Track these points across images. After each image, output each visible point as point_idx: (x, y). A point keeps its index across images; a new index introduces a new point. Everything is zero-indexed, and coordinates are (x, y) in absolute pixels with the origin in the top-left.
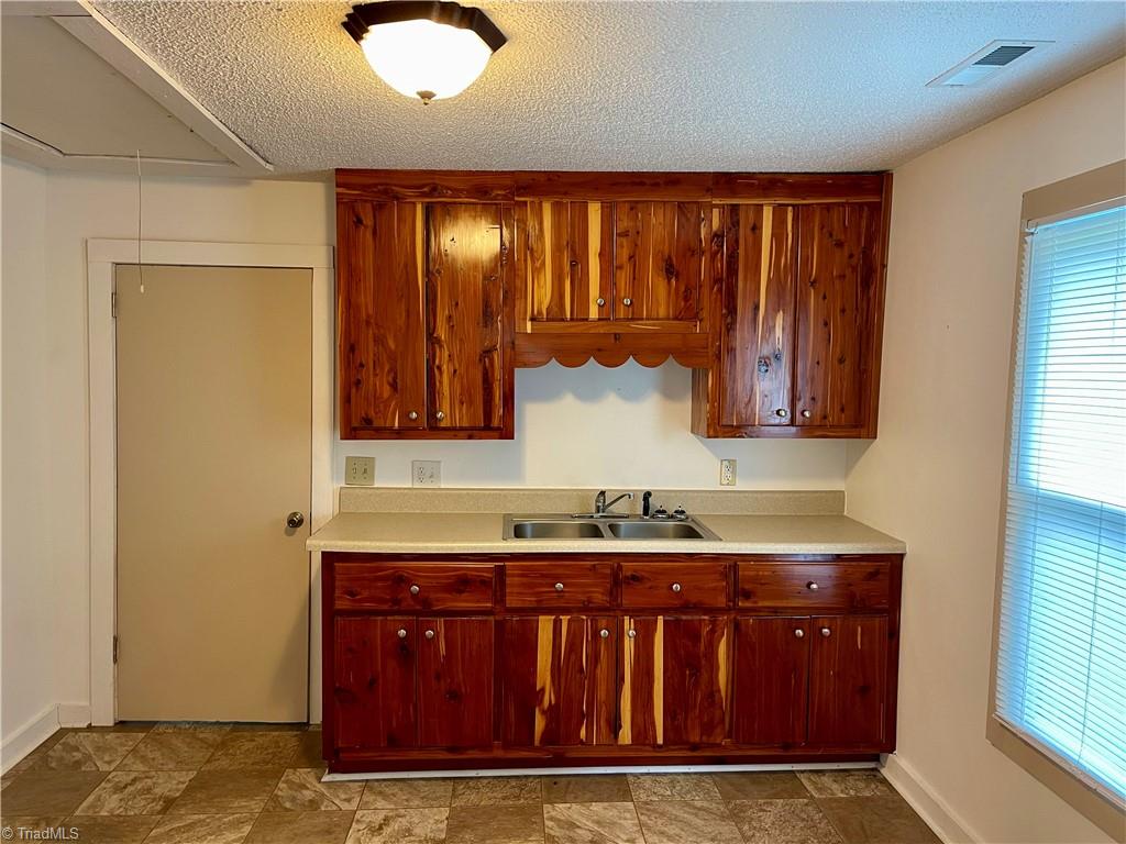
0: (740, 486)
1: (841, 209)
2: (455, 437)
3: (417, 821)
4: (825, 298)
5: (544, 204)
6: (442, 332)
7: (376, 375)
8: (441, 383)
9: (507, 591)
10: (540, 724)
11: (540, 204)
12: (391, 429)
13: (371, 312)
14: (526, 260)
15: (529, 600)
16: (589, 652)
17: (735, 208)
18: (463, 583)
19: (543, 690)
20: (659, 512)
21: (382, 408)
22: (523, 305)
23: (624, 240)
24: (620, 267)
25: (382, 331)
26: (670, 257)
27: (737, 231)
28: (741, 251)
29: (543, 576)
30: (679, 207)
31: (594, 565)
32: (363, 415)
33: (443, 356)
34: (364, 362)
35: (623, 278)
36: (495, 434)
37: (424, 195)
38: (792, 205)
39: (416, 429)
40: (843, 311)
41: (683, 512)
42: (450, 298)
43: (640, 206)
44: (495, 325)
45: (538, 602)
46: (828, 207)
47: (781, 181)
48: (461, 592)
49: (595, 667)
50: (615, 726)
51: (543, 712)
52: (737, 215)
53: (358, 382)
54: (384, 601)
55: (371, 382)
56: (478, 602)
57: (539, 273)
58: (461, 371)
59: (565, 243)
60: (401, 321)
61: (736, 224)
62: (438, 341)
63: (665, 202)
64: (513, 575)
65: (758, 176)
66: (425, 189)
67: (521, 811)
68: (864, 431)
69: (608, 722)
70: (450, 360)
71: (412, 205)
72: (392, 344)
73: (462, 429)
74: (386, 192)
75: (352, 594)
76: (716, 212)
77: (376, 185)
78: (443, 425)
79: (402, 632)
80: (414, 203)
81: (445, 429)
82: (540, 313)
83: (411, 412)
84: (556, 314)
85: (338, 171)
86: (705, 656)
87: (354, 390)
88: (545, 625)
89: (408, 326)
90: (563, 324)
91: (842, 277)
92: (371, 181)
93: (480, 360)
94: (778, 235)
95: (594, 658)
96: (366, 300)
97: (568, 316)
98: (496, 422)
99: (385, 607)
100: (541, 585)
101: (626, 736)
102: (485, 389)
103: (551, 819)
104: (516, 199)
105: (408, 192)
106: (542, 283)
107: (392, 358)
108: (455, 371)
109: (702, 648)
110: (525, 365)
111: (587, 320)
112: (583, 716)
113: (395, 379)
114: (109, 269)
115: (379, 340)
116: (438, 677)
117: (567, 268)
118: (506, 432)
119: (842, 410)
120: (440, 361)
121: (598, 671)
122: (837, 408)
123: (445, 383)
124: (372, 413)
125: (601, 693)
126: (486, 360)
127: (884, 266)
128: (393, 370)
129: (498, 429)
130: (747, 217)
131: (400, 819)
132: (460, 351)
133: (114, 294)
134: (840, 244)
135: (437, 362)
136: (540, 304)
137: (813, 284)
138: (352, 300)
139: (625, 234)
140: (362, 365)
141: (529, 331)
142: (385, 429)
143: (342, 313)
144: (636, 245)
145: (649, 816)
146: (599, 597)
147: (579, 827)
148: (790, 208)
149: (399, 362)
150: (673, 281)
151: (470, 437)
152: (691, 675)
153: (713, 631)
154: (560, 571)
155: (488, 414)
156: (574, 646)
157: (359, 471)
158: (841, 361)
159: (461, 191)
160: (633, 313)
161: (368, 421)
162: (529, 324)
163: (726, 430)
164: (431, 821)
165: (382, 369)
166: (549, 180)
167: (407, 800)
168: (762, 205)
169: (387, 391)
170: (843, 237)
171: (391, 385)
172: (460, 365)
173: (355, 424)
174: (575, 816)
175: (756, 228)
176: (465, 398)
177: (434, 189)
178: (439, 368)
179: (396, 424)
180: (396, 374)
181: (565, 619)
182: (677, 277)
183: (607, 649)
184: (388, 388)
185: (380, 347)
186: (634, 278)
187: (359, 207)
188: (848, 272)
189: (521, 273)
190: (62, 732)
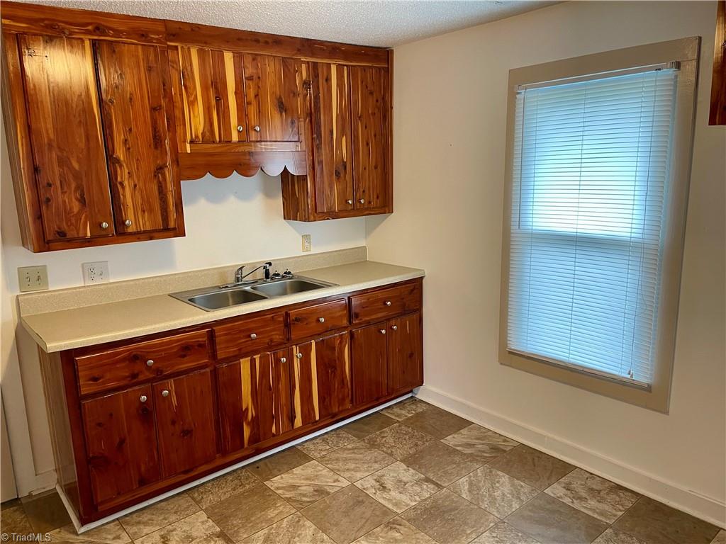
0: (314, 250)
1: (371, 70)
2: (139, 240)
3: (188, 529)
4: (366, 127)
5: (191, 50)
6: (120, 153)
7: (63, 193)
8: (124, 196)
9: (218, 347)
10: (247, 432)
11: (189, 48)
12: (84, 239)
13: (52, 136)
14: (181, 95)
15: (233, 350)
16: (274, 376)
17: (315, 64)
18: (186, 349)
19: (247, 409)
20: (275, 275)
21: (74, 221)
22: (182, 131)
23: (251, 82)
24: (249, 103)
25: (65, 154)
26: (280, 97)
27: (318, 81)
28: (321, 95)
29: (240, 331)
30: (283, 61)
31: (273, 317)
32: (56, 229)
33: (123, 174)
34: (51, 182)
35: (252, 110)
36: (171, 233)
37: (88, 32)
38: (347, 66)
39: (106, 236)
40: (375, 136)
41: (290, 273)
42: (124, 125)
43: (259, 58)
44: (164, 147)
45: (240, 350)
46: (364, 68)
47: (338, 48)
48: (184, 356)
49: (278, 384)
50: (292, 418)
51: (248, 424)
52: (317, 70)
53: (48, 200)
54: (123, 378)
55: (60, 200)
56: (198, 361)
57: (193, 105)
58: (140, 185)
59: (210, 83)
60: (82, 145)
61: (316, 76)
62: (118, 161)
63: (274, 57)
64: (220, 336)
65: (326, 44)
66: (90, 28)
67: (252, 492)
68: (387, 209)
69: (288, 416)
70: (130, 177)
71: (79, 42)
72: (76, 166)
73: (145, 232)
74: (53, 27)
75: (95, 379)
76: (304, 66)
77: (43, 20)
78: (130, 230)
79: (144, 398)
80: (82, 40)
81: (131, 234)
82: (197, 137)
83: (102, 223)
84: (208, 137)
86: (338, 358)
87: (45, 208)
88: (245, 364)
89: (89, 149)
90: (215, 145)
91: (374, 114)
92: (38, 16)
93: (155, 176)
94: (340, 85)
95: (277, 378)
96: (46, 126)
97: (218, 139)
98: (172, 224)
99: (125, 382)
100: (240, 338)
101: (298, 422)
102: (161, 199)
103: (278, 488)
104: (169, 43)
105: (76, 29)
106: (196, 114)
107: (77, 176)
108: (135, 186)
109: (336, 354)
110: (189, 178)
111: (230, 142)
112: (273, 418)
113: (82, 195)
115: (63, 162)
116: (173, 423)
117: (213, 102)
118: (179, 231)
119: (378, 197)
120: (122, 178)
121: (280, 386)
122: (375, 197)
123: (128, 196)
124: (64, 227)
125: (283, 400)
126: (160, 175)
127: (392, 108)
128: (79, 187)
129: (175, 229)
130: (323, 72)
131: (174, 533)
132: (138, 169)
134: (371, 93)
135: (119, 179)
136: (196, 130)
137: (360, 118)
138: (33, 126)
139: (250, 78)
140: (49, 185)
141: (189, 151)
142: (79, 238)
143: (22, 138)
144: (259, 87)
145: (332, 464)
146: (277, 337)
147: (299, 486)
148: (345, 68)
149: (84, 179)
150: (284, 114)
151: (151, 238)
152: (332, 372)
153: (341, 343)
154: (253, 325)
155: (165, 218)
156: (264, 374)
157: (33, 278)
158: (376, 168)
159: (121, 32)
160: (261, 137)
161: (62, 234)
162: (188, 146)
163: (320, 215)
164: (199, 524)
165: (69, 186)
166: (192, 30)
167: (165, 519)
168: (330, 64)
169: (76, 206)
170: (372, 88)
171: (79, 201)
172: (139, 180)
173: (49, 238)
174: (290, 481)
175: (328, 80)
176: (146, 208)
177: (97, 28)
178: (121, 184)
179: (89, 234)
180: (83, 191)
181: (257, 357)
182: (285, 111)
183: (285, 371)
184: (77, 203)
185: (65, 168)
186: (259, 112)
188: (376, 111)
189: (178, 104)
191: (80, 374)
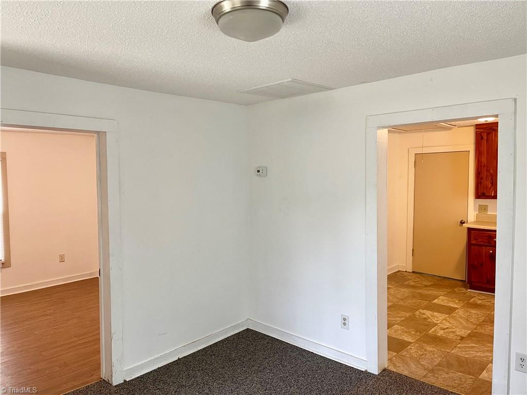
7: (486, 180)
12: (491, 196)
13: (485, 163)
21: (488, 190)
25: (489, 168)
32: (482, 192)
53: (481, 183)
54: (486, 243)
55: (485, 183)
72: (492, 171)
74: (491, 129)
75: (476, 240)
77: (488, 127)
79: (491, 252)
85: (476, 125)
87: (479, 185)
92: (486, 126)
96: (484, 159)
99: (487, 244)
107: (492, 175)
113: (493, 181)
114: (414, 155)
115: (487, 171)
124: (485, 191)
128: (492, 179)
133: (415, 162)
138: (480, 160)
140: (482, 178)
142: (489, 196)
143: (476, 164)
149: (494, 177)
157: (483, 209)
161: (484, 194)
165: (489, 179)
173: (480, 194)
179: (493, 195)
184: (490, 184)
185: (488, 173)
187: (482, 134)
190: (399, 271)
191: (472, 237)
